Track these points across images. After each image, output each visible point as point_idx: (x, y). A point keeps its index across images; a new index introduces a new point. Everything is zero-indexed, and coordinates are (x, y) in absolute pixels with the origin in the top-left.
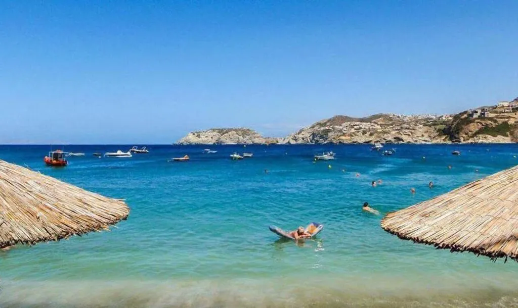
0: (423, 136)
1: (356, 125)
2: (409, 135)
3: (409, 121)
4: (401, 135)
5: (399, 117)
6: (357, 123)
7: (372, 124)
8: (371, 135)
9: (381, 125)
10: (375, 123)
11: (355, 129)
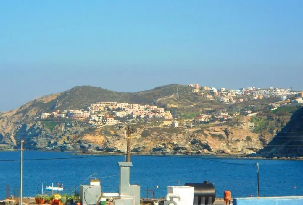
0: (249, 139)
1: (119, 109)
2: (220, 137)
3: (234, 102)
4: (206, 135)
5: (212, 93)
6: (122, 105)
7: (154, 107)
8: (145, 135)
9: (173, 111)
10: (160, 105)
11: (117, 118)
